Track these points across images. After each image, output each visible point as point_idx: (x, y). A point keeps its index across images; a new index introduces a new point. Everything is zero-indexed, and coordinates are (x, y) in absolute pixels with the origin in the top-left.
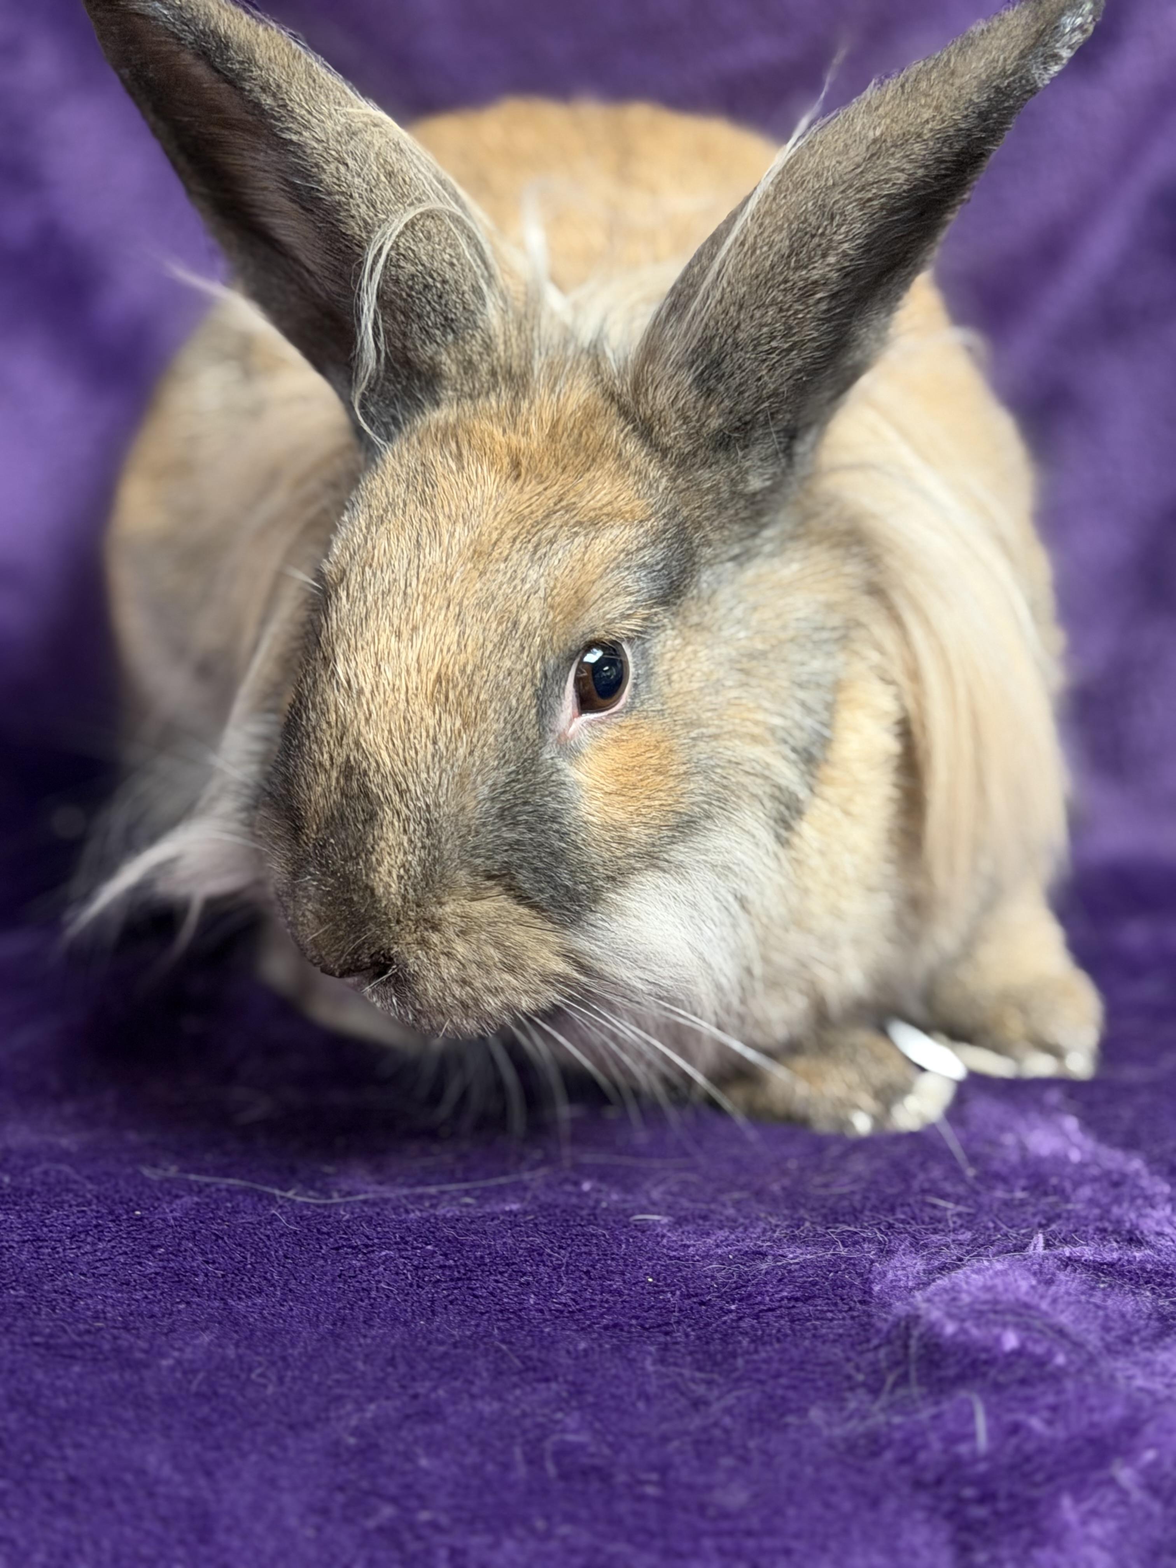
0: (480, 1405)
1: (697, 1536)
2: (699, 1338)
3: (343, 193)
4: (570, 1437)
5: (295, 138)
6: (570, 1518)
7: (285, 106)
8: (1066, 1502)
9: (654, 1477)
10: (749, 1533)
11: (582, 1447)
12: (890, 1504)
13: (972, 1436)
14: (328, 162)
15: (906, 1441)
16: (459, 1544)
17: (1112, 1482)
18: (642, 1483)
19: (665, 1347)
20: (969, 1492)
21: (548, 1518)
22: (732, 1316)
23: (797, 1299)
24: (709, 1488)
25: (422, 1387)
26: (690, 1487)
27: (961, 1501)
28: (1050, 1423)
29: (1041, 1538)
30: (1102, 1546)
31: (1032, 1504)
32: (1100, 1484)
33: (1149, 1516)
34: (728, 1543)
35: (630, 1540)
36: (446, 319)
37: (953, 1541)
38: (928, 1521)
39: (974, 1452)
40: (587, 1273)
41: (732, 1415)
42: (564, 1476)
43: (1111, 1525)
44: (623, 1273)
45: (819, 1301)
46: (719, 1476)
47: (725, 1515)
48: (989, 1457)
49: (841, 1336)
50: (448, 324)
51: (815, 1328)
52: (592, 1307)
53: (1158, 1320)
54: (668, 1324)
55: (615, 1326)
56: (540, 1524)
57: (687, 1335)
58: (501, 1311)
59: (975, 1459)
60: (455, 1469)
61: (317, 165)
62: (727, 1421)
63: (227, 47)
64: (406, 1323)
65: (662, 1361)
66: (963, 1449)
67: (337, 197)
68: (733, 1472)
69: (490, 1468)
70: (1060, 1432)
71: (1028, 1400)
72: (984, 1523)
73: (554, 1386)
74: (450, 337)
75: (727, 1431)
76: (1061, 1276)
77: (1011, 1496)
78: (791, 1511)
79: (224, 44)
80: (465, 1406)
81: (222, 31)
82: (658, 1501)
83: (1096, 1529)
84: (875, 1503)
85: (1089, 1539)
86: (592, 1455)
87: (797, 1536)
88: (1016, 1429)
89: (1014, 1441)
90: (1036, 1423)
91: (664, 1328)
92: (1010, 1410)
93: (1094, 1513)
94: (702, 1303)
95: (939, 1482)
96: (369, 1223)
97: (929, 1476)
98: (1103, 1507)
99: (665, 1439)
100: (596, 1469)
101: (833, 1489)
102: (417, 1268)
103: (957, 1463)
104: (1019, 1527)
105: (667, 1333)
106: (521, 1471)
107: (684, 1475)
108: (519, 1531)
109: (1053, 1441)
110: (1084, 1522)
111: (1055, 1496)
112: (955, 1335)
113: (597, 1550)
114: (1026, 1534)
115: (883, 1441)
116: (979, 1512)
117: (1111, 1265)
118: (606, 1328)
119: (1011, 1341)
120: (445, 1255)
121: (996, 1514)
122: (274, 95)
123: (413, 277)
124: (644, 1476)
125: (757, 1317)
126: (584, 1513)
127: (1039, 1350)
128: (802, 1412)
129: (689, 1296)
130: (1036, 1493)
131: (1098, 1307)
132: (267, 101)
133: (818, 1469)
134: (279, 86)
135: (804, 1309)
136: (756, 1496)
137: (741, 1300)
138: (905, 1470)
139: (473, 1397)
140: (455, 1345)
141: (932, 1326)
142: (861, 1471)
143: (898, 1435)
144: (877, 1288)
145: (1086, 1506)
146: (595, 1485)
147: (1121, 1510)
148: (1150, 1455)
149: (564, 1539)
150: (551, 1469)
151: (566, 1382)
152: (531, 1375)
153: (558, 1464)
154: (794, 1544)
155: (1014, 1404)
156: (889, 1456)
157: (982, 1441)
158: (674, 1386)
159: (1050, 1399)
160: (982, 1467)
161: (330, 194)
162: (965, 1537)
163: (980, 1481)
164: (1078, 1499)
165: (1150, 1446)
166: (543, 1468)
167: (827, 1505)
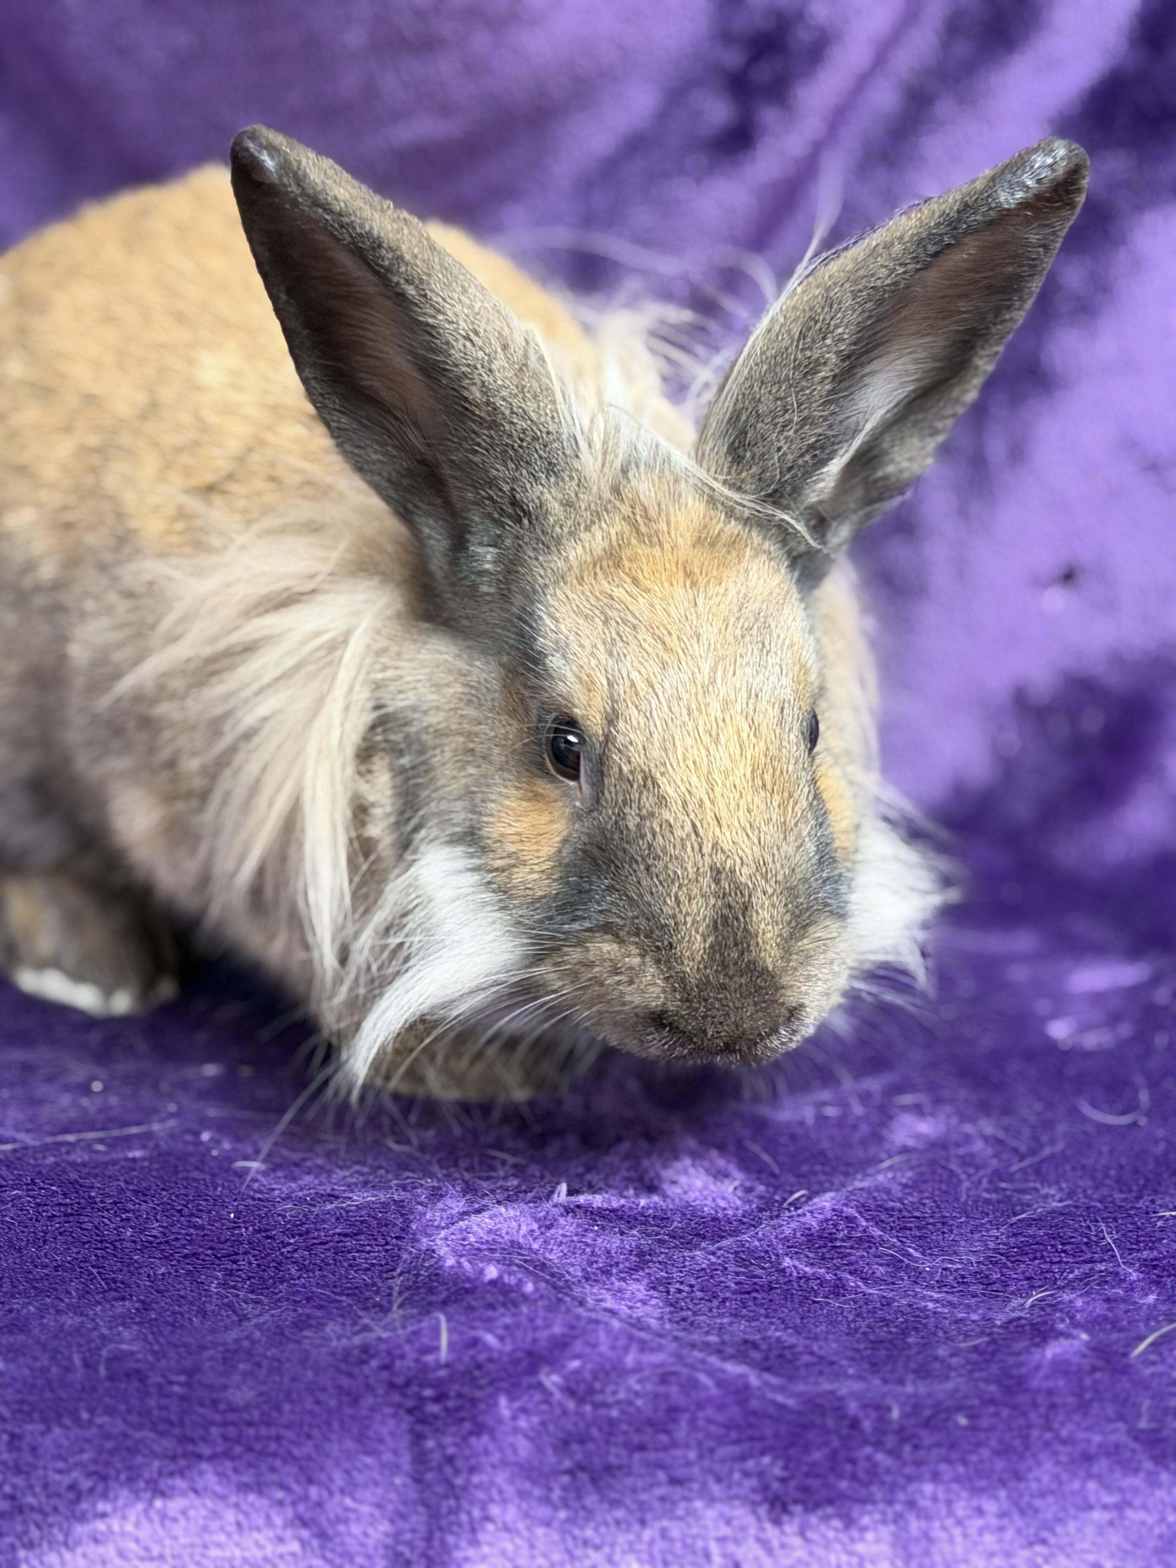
0: (63, 1318)
1: (207, 1424)
2: (259, 1266)
3: (468, 365)
4: (124, 1347)
5: (431, 321)
6: (110, 1411)
7: (425, 296)
8: (503, 1401)
9: (182, 1378)
10: (250, 1424)
11: (132, 1353)
12: (369, 1401)
13: (436, 1349)
14: (457, 340)
15: (389, 1353)
16: (17, 1430)
17: (540, 1386)
18: (171, 1383)
19: (230, 1273)
20: (428, 1392)
21: (92, 1411)
22: (289, 1248)
23: (346, 1235)
24: (225, 1387)
25: (16, 1304)
26: (211, 1387)
27: (422, 1399)
28: (501, 1339)
29: (479, 1429)
30: (526, 1436)
31: (474, 1401)
32: (530, 1387)
33: (565, 1412)
34: (231, 1431)
35: (154, 1429)
36: (550, 463)
37: (411, 1431)
38: (395, 1415)
39: (437, 1361)
40: (180, 1211)
41: (261, 1331)
42: (112, 1378)
43: (536, 1419)
44: (210, 1212)
45: (362, 1237)
46: (236, 1378)
47: (233, 1409)
48: (447, 1365)
49: (373, 1265)
50: (551, 469)
51: (354, 1258)
52: (177, 1239)
53: (637, 1255)
54: (237, 1254)
55: (194, 1255)
56: (85, 1415)
57: (250, 1263)
58: (101, 1242)
59: (439, 1366)
60: (26, 1372)
61: (448, 343)
62: (257, 1334)
63: (380, 246)
64: (19, 1250)
65: (224, 1285)
66: (429, 1358)
67: (464, 369)
68: (246, 1374)
69: (54, 1370)
70: (508, 1347)
71: (490, 1320)
72: (436, 1417)
73: (127, 1303)
74: (552, 480)
75: (253, 1342)
76: (562, 1221)
77: (459, 1395)
78: (287, 1407)
79: (378, 245)
80: (49, 1320)
81: (375, 232)
82: (183, 1398)
83: (523, 1423)
84: (355, 1401)
85: (516, 1430)
86: (138, 1361)
87: (287, 1427)
88: (475, 1342)
89: (472, 1352)
90: (490, 1339)
91: (233, 1258)
92: (473, 1328)
93: (524, 1410)
94: (268, 1237)
95: (408, 1384)
96: (8, 1166)
97: (399, 1380)
98: (530, 1406)
99: (202, 1348)
100: (138, 1372)
101: (324, 1389)
102: (38, 1205)
103: (425, 1369)
104: (462, 1420)
105: (235, 1262)
106: (80, 1373)
107: (210, 1378)
108: (67, 1421)
109: (501, 1353)
110: (514, 1418)
111: (493, 1396)
112: (452, 1267)
113: (126, 1436)
114: (467, 1426)
115: (372, 1351)
116: (434, 1408)
117: (613, 1211)
118: (186, 1256)
119: (492, 1272)
120: (65, 1194)
121: (446, 1409)
122: (416, 287)
123: (524, 431)
124: (174, 1378)
125: (308, 1249)
126: (122, 1407)
127: (512, 1280)
128: (321, 1326)
129: (259, 1231)
130: (478, 1394)
131: (587, 1245)
132: (411, 291)
133: (316, 1374)
134: (421, 279)
135: (350, 1243)
136: (261, 1394)
137: (300, 1235)
138: (384, 1375)
139: (58, 1312)
140: (56, 1269)
141: (440, 1258)
142: (350, 1375)
143: (383, 1347)
144: (414, 1226)
145: (517, 1404)
146: (136, 1384)
147: (545, 1407)
148: (575, 1364)
149: (101, 1427)
150: (102, 1371)
151: (139, 1300)
152: (114, 1294)
153: (108, 1369)
154: (284, 1432)
155: (477, 1324)
156: (374, 1363)
157: (444, 1354)
158: (230, 1306)
159: (508, 1320)
160: (442, 1373)
161: (457, 366)
162: (419, 1427)
163: (438, 1384)
164: (512, 1398)
165: (576, 1357)
166: (96, 1371)
167: (318, 1402)
